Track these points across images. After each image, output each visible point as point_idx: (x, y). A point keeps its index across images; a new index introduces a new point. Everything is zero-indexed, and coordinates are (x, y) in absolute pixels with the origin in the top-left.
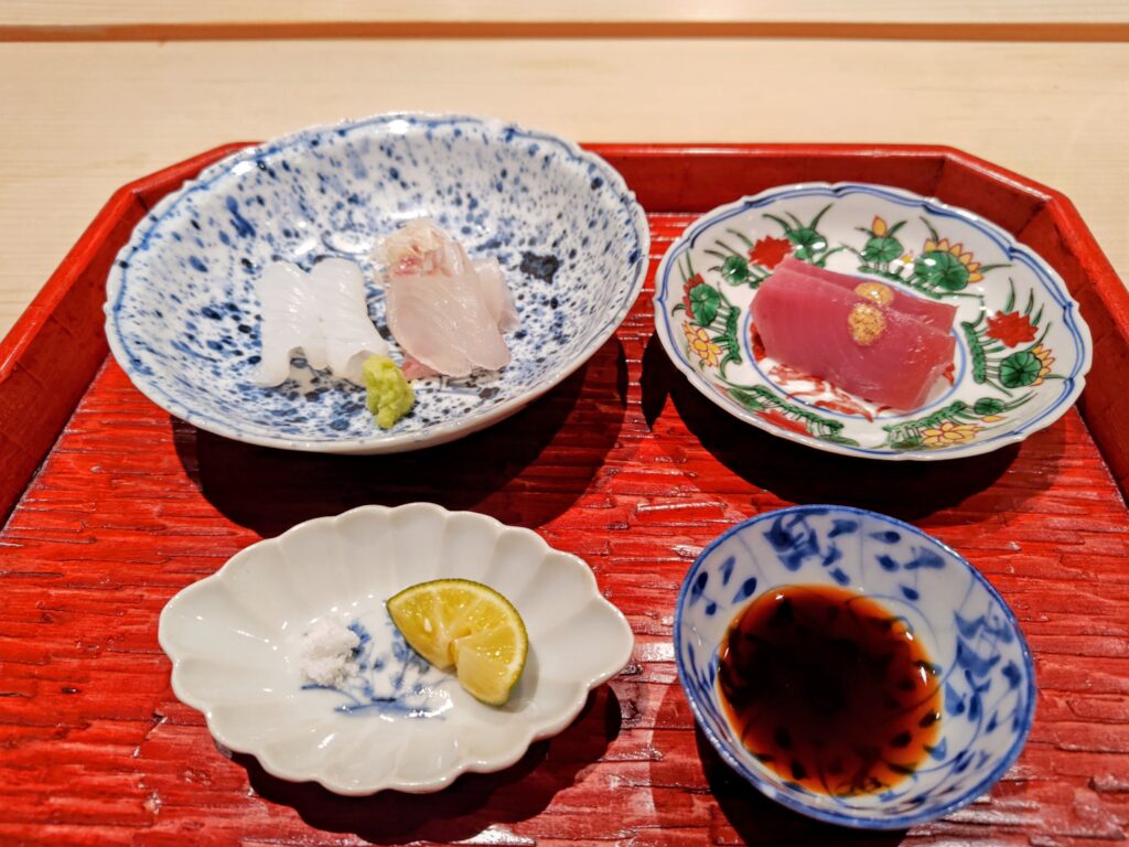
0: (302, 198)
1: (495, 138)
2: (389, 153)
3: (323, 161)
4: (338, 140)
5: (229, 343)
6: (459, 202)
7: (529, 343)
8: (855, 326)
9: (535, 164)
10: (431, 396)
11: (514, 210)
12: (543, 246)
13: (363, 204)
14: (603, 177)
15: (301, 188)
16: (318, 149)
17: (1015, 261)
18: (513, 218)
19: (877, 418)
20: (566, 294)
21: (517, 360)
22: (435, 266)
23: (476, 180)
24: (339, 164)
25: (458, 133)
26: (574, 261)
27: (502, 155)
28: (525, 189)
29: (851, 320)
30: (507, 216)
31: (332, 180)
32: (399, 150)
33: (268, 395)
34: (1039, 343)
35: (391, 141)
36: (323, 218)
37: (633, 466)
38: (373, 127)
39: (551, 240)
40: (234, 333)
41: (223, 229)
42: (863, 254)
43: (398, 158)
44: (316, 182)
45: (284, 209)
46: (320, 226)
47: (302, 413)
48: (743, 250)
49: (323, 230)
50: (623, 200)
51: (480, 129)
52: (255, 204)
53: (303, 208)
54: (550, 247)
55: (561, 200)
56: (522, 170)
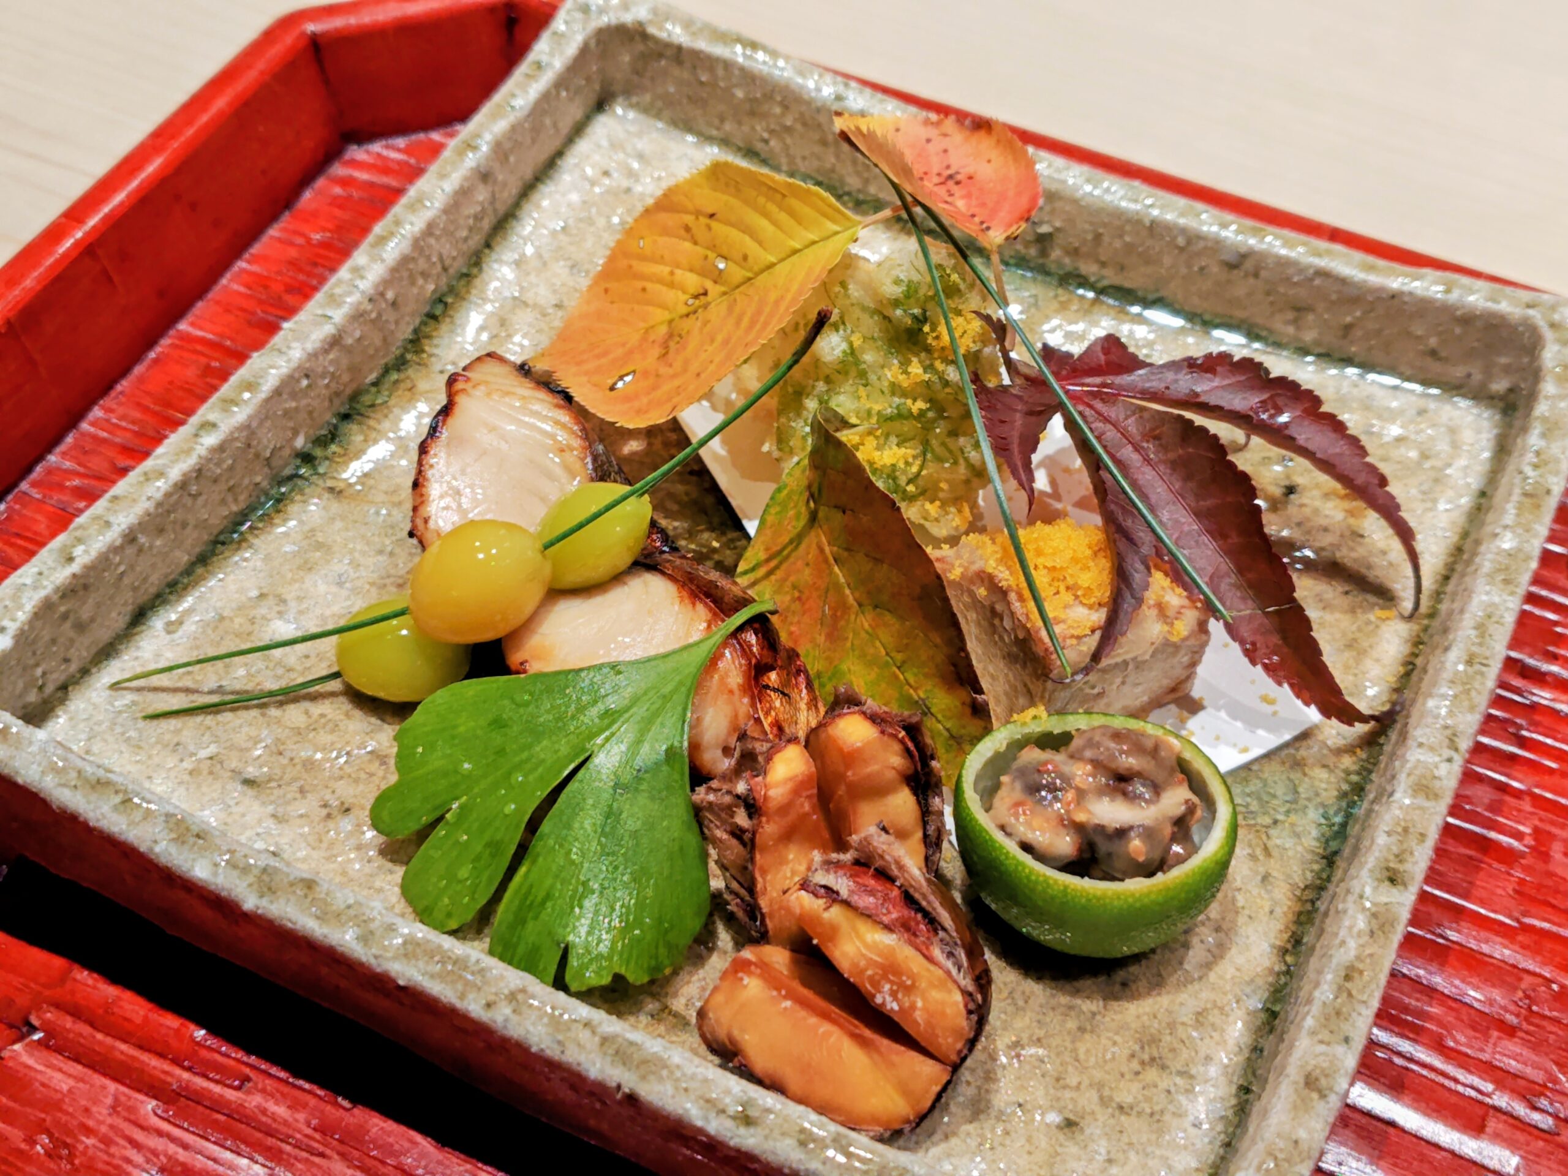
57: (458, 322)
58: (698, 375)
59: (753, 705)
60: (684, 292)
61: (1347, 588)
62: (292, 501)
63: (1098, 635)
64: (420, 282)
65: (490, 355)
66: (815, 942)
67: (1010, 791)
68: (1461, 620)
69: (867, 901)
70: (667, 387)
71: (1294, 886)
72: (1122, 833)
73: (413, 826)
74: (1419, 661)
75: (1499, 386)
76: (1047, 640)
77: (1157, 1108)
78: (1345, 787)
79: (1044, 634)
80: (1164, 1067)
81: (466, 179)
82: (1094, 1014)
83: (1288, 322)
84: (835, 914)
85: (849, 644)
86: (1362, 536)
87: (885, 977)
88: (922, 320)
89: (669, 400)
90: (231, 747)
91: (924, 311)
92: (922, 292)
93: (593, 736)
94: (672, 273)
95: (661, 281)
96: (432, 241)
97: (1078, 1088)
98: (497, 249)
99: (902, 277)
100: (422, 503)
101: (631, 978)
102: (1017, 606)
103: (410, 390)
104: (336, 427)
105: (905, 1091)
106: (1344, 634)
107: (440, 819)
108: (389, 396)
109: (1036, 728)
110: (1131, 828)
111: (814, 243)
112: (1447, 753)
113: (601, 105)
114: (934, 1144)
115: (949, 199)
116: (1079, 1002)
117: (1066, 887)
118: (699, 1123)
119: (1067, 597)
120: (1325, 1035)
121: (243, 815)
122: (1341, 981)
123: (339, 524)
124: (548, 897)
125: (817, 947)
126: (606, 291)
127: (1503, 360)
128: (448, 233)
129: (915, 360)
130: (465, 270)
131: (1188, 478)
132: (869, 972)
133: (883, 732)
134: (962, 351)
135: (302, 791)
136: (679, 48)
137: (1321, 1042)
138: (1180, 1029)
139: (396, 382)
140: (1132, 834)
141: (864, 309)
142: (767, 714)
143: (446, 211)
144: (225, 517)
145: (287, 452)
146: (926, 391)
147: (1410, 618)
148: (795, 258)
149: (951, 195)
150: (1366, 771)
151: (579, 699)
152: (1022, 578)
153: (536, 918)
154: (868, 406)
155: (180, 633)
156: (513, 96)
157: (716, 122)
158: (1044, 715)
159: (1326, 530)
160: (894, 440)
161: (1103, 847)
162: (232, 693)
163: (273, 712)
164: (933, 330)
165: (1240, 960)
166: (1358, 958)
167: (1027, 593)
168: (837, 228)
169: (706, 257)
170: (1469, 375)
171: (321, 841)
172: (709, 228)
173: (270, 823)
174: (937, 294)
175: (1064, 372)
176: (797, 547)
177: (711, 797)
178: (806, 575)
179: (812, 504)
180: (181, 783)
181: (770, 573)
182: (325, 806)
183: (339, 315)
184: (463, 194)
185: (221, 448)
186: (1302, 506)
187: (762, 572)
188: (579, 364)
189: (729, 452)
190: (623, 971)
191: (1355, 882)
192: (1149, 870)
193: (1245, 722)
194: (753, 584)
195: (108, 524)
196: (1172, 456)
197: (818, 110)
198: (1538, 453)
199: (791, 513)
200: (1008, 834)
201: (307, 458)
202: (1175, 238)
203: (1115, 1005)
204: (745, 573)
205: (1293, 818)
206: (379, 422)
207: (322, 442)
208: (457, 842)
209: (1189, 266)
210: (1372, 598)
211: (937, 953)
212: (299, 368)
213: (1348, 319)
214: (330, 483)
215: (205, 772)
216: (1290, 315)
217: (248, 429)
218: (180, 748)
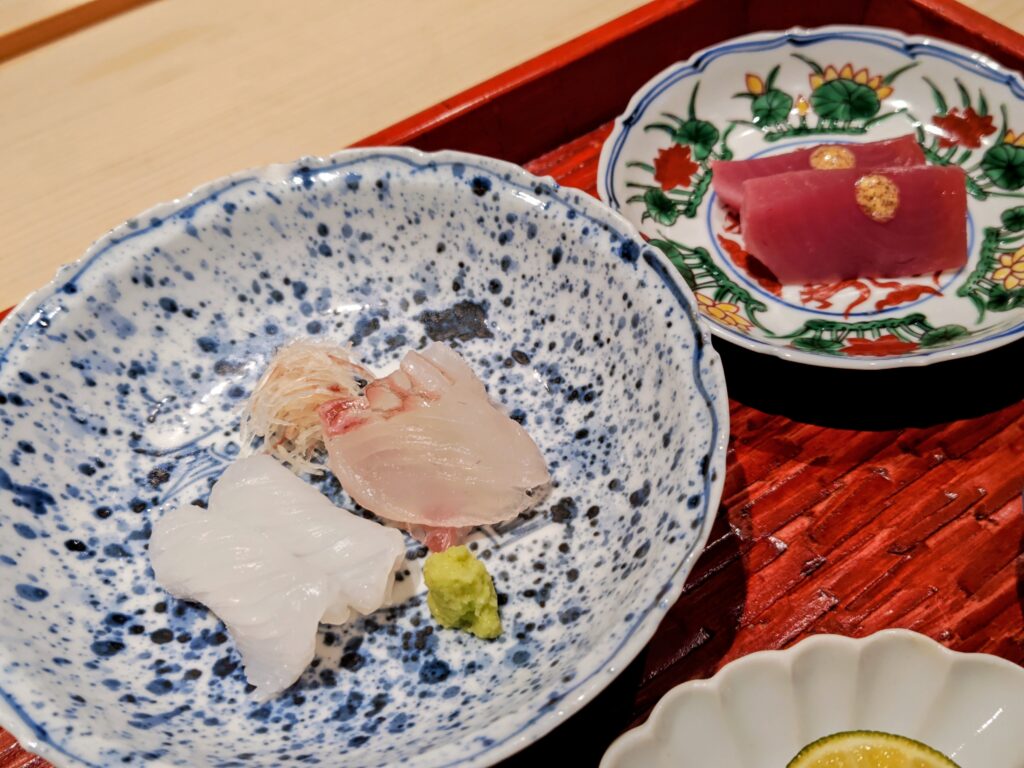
0: (71, 409)
1: (288, 191)
2: (149, 282)
3: (68, 341)
4: (70, 300)
5: (168, 670)
6: (278, 297)
7: (539, 422)
8: (870, 204)
9: (366, 198)
10: (495, 560)
11: (364, 271)
12: (440, 296)
13: (153, 369)
14: (484, 174)
15: (63, 397)
16: (53, 330)
17: (919, 58)
18: (369, 280)
19: (942, 288)
20: (527, 339)
21: (549, 450)
22: (404, 396)
23: (288, 257)
24: (91, 334)
25: (230, 208)
26: (504, 294)
27: (307, 208)
28: (365, 237)
29: (861, 200)
30: (359, 282)
31: (95, 361)
32: (159, 270)
33: (300, 701)
34: (1006, 131)
35: (142, 264)
36: (114, 420)
37: (756, 490)
38: (105, 258)
39: (446, 284)
40: (158, 653)
41: (16, 520)
42: (757, 119)
43: (164, 282)
44: (76, 376)
45: (60, 440)
46: (119, 433)
47: (370, 691)
48: (648, 179)
49: (126, 437)
50: (538, 191)
51: (259, 189)
52: (24, 457)
53: (83, 422)
54: (453, 294)
55: (433, 229)
56: (348, 214)
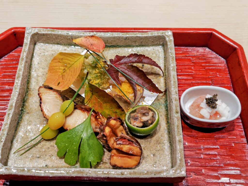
57: (31, 82)
58: (69, 80)
59: (97, 122)
60: (62, 70)
61: (155, 75)
62: (23, 117)
63: (134, 97)
64: (25, 80)
65: (40, 87)
66: (120, 150)
67: (132, 121)
68: (171, 77)
69: (124, 143)
70: (65, 83)
71: (164, 115)
72: (147, 121)
73: (63, 154)
74: (166, 82)
75: (161, 43)
76: (129, 100)
77: (162, 149)
78: (165, 101)
79: (128, 100)
80: (160, 143)
81: (24, 64)
82: (150, 140)
83: (134, 43)
84: (122, 146)
85: (104, 108)
86: (154, 68)
87: (130, 150)
88: (96, 65)
89: (67, 85)
90: (34, 154)
91: (96, 64)
92: (95, 62)
93: (81, 135)
94: (59, 68)
95: (58, 69)
96: (24, 74)
97: (153, 150)
98: (31, 70)
99: (92, 61)
100: (44, 113)
101: (99, 162)
102: (124, 98)
103: (30, 95)
104: (23, 104)
105: (136, 161)
106: (156, 81)
107: (66, 152)
108: (28, 97)
109: (131, 111)
110: (148, 120)
111: (78, 60)
112: (176, 95)
113: (35, 44)
114: (141, 164)
115: (93, 48)
116: (148, 140)
117: (144, 130)
118: (117, 177)
119: (128, 94)
120: (178, 135)
121: (40, 162)
122: (177, 127)
123: (31, 117)
124: (85, 157)
125: (121, 150)
126: (51, 72)
127: (161, 40)
128: (25, 72)
129: (96, 69)
130: (29, 75)
131: (134, 72)
132: (128, 151)
133: (117, 121)
134: (103, 67)
135: (46, 155)
136: (44, 34)
137: (178, 136)
138: (160, 138)
139: (28, 94)
140: (149, 121)
141: (88, 65)
142: (99, 122)
143: (24, 69)
144: (16, 124)
145: (20, 111)
146: (99, 73)
147: (163, 77)
148: (76, 62)
149: (93, 47)
150: (166, 98)
151: (77, 131)
152: (123, 94)
153: (85, 160)
154: (92, 76)
155: (18, 142)
156: (25, 49)
157: (52, 41)
158: (132, 109)
159: (149, 69)
160: (97, 79)
161: (146, 123)
162: (30, 147)
163: (36, 147)
164: (98, 65)
165: (163, 127)
166: (178, 124)
167: (124, 96)
168: (81, 57)
169: (63, 64)
170: (157, 43)
171: (51, 161)
172: (62, 61)
173: (44, 161)
174: (97, 61)
175: (114, 63)
176: (92, 98)
177: (99, 137)
178: (95, 101)
179: (92, 92)
180: (30, 162)
181: (89, 102)
182: (50, 156)
183: (18, 90)
184: (25, 66)
185: (13, 116)
186: (145, 67)
187: (88, 102)
188: (51, 83)
189: (75, 86)
190: (98, 161)
191: (173, 115)
192: (152, 124)
193: (151, 97)
194: (88, 104)
195: (4, 134)
196: (132, 70)
197: (66, 36)
198: (171, 53)
199: (89, 94)
200: (135, 126)
201: (22, 110)
202: (117, 38)
203: (152, 138)
204: (86, 103)
205: (161, 107)
206: (28, 101)
207: (23, 107)
208: (70, 154)
209: (120, 41)
210: (158, 76)
211: (134, 145)
212: (17, 100)
213: (141, 41)
214: (27, 112)
215: (32, 159)
216: (134, 42)
217: (14, 111)
218: (27, 157)
